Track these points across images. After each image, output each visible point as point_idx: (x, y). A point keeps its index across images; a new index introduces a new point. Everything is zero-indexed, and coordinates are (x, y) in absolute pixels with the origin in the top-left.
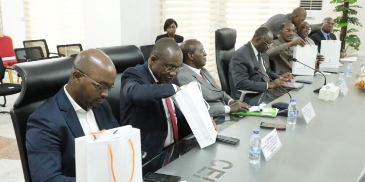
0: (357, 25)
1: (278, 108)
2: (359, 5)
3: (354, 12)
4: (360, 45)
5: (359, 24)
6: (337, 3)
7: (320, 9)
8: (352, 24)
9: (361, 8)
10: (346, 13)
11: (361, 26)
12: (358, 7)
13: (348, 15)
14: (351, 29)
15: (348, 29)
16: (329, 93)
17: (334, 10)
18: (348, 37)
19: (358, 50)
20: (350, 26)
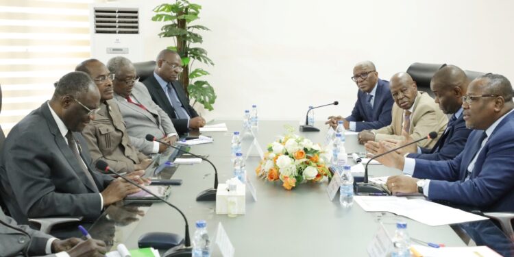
0: (206, 62)
1: (155, 248)
2: (204, 25)
3: (197, 38)
4: (216, 100)
5: (209, 60)
6: (165, 20)
7: (137, 32)
8: (197, 61)
9: (208, 29)
10: (182, 39)
11: (212, 64)
12: (203, 28)
13: (187, 42)
14: (196, 71)
15: (191, 70)
16: (235, 200)
17: (160, 35)
18: (192, 86)
19: (211, 109)
20: (194, 64)
